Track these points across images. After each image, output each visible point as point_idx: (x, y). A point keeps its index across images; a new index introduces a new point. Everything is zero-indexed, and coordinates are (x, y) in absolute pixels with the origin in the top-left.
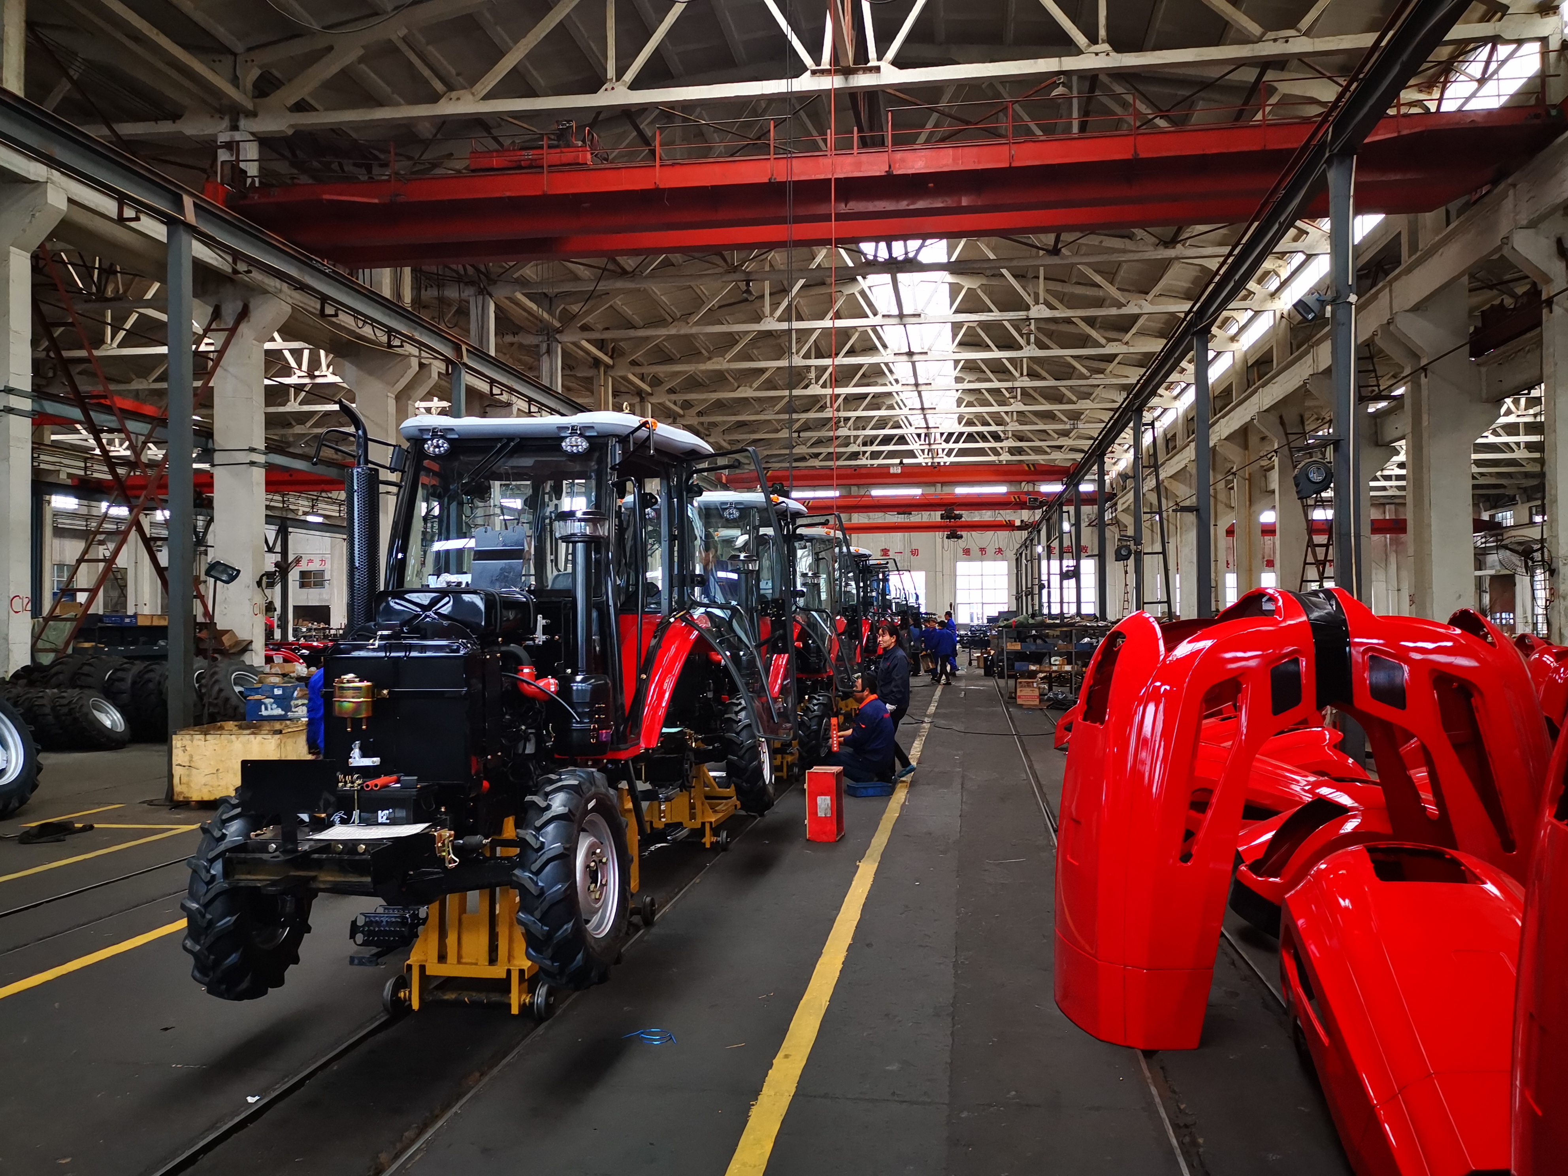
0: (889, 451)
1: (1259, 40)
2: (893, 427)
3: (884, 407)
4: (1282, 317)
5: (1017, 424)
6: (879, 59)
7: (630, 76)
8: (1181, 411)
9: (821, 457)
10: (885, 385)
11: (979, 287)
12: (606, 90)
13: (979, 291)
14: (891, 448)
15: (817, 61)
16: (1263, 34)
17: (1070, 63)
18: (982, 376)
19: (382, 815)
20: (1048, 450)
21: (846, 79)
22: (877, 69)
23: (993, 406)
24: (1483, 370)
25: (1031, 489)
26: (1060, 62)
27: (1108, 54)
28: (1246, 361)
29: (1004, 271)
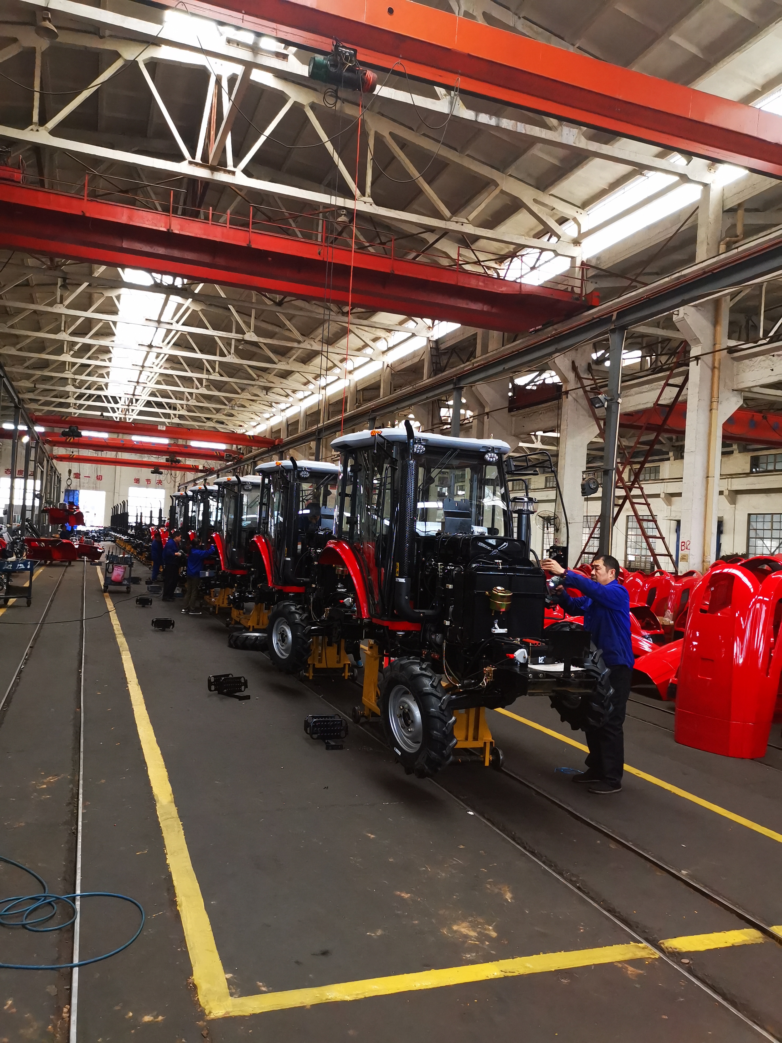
0: (88, 405)
1: (449, 220)
2: (96, 389)
3: (96, 375)
4: (388, 366)
5: (195, 401)
6: (235, 166)
7: (51, 124)
8: (303, 409)
9: (40, 403)
10: (104, 360)
11: (201, 310)
12: (32, 130)
13: (200, 313)
14: (90, 403)
15: (193, 155)
16: (451, 217)
17: (349, 204)
18: (178, 366)
19: (541, 659)
20: (205, 420)
21: (212, 173)
22: (233, 173)
23: (180, 387)
24: (514, 418)
25: (184, 443)
26: (345, 202)
27: (371, 205)
28: (356, 386)
29: (230, 307)
